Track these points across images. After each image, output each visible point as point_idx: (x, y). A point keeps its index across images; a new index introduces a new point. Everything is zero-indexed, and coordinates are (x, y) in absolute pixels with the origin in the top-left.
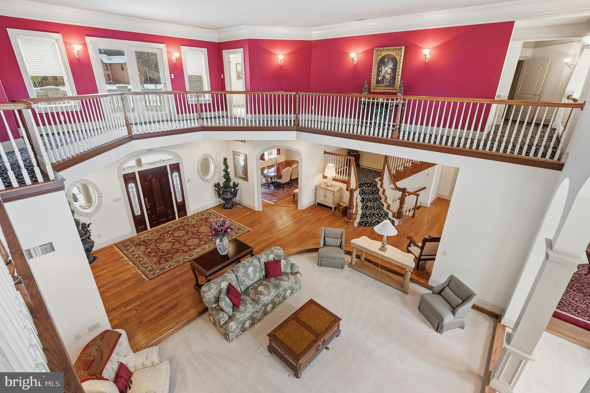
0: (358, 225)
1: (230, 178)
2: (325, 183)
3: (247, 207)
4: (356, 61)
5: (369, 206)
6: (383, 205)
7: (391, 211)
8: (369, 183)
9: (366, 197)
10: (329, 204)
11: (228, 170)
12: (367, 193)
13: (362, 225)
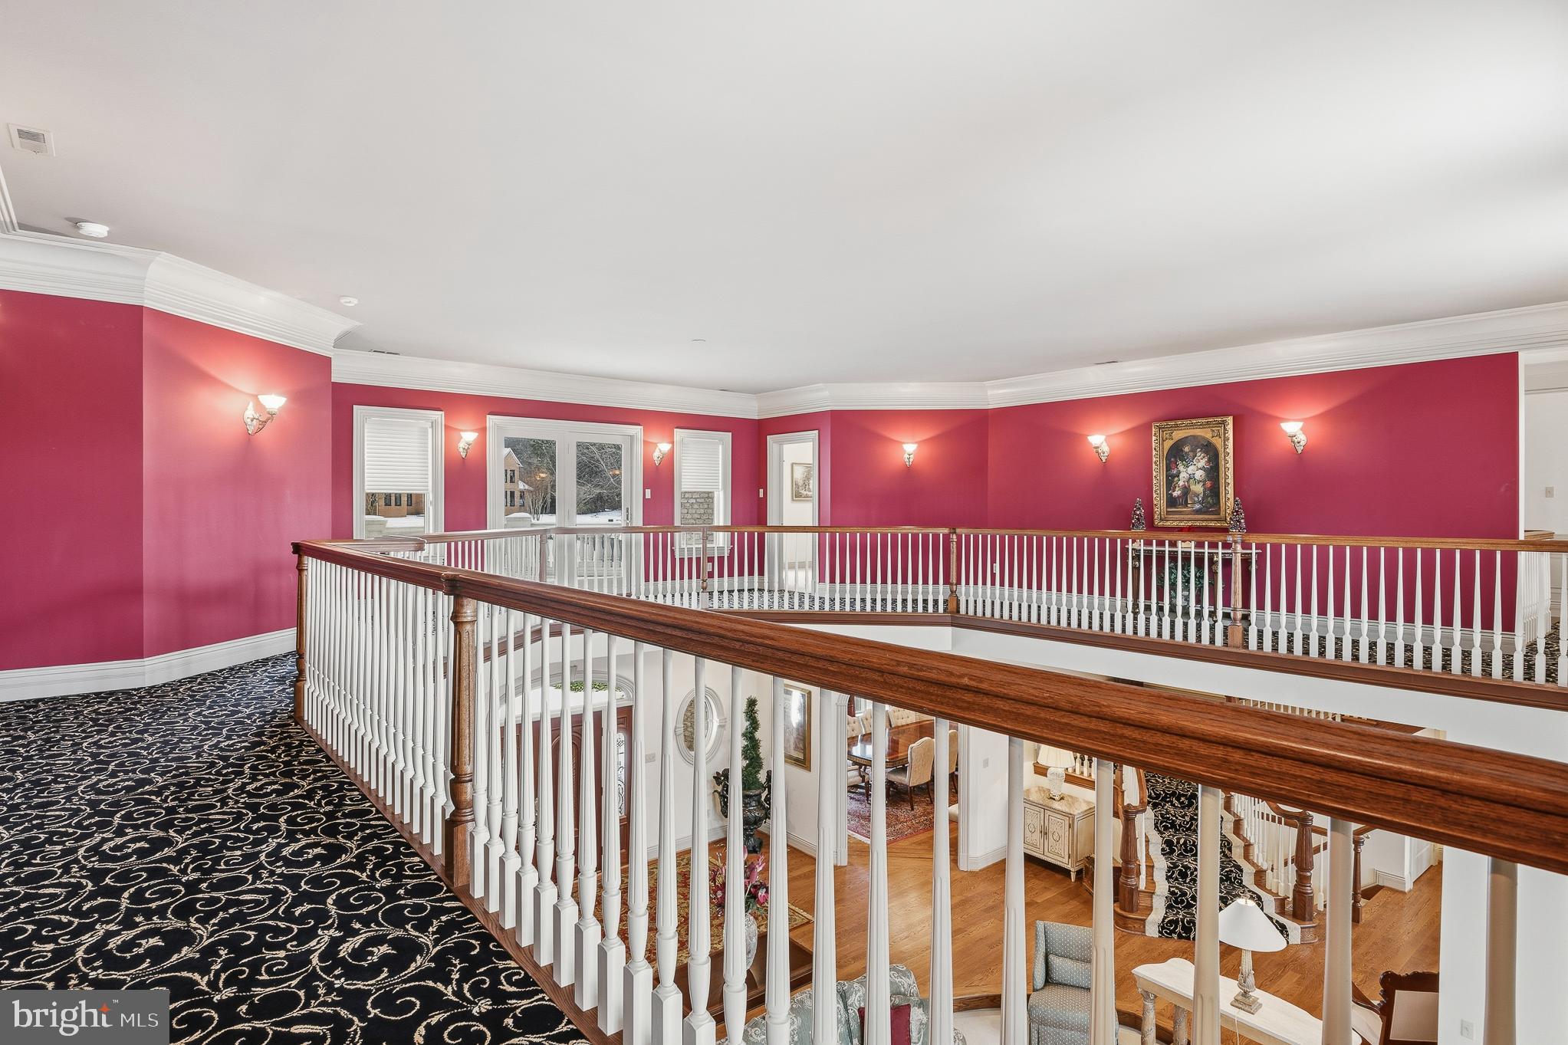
0: (1159, 932)
1: (760, 758)
2: (1041, 790)
3: (803, 853)
4: (1106, 454)
5: (1190, 868)
6: (1241, 871)
7: (1270, 892)
8: (1183, 795)
9: (1178, 840)
10: (1061, 859)
11: (758, 735)
12: (1180, 826)
13: (1173, 931)
